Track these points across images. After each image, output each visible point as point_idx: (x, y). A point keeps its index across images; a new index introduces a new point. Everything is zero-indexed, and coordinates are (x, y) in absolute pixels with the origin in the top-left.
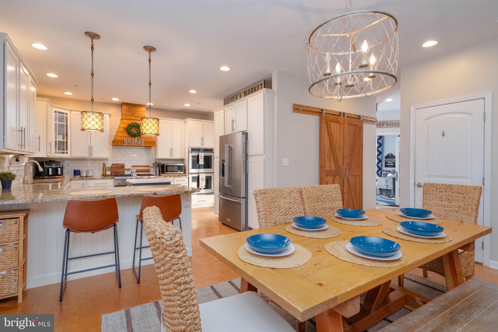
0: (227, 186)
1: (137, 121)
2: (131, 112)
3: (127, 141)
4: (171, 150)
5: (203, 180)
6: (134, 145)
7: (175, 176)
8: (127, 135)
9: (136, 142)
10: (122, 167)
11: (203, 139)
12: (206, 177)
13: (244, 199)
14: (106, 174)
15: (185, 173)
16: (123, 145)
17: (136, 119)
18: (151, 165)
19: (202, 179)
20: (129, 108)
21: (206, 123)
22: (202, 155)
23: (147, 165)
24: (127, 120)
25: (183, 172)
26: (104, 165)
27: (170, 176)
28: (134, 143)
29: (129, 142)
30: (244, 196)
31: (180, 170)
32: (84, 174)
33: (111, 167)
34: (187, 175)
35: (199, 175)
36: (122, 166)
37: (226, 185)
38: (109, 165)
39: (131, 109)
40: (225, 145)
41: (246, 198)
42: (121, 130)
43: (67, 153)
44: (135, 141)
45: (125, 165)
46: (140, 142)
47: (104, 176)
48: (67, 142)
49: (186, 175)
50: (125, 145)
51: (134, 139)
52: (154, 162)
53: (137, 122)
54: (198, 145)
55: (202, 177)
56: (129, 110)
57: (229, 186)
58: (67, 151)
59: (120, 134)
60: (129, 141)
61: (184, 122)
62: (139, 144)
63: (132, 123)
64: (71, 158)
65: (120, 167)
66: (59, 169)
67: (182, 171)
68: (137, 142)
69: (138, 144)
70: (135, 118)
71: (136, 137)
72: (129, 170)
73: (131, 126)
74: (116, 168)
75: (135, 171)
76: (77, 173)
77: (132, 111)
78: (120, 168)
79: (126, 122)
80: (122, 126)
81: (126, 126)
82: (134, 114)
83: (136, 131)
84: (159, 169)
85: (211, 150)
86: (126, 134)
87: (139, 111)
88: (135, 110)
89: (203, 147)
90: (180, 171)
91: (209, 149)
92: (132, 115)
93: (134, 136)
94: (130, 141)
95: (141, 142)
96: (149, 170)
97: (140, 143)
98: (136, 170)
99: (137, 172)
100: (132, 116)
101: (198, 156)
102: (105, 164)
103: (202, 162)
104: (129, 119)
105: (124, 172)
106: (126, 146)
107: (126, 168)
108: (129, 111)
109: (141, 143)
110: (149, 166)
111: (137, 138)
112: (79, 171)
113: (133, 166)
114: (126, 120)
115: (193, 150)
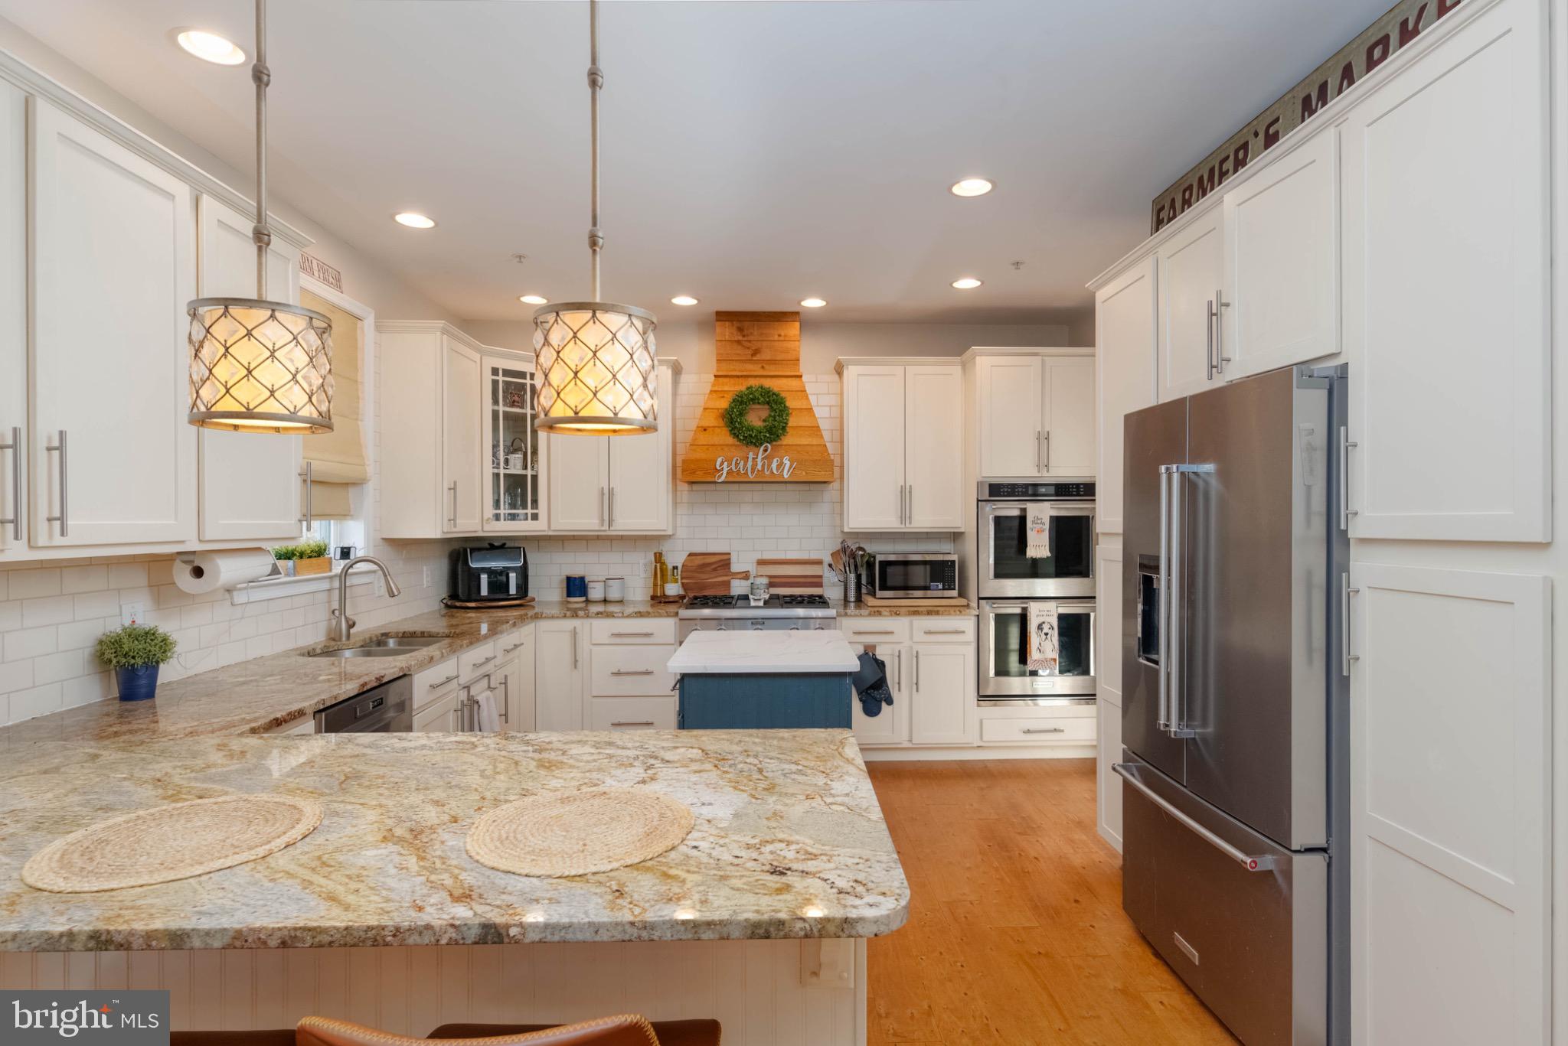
0: (1173, 729)
1: (769, 380)
2: (749, 344)
3: (726, 464)
4: (905, 494)
5: (1045, 631)
6: (751, 477)
7: (916, 613)
8: (730, 440)
9: (759, 467)
10: (723, 565)
11: (1044, 439)
12: (1062, 618)
13: (1319, 860)
14: (665, 596)
15: (962, 594)
16: (713, 480)
17: (765, 373)
18: (828, 559)
19: (1040, 627)
20: (740, 330)
21: (1059, 359)
22: (1041, 515)
23: (814, 556)
24: (732, 381)
25: (955, 593)
26: (659, 557)
27: (896, 613)
28: (753, 472)
29: (733, 467)
30: (1320, 840)
31: (942, 581)
32: (596, 592)
33: (683, 566)
34: (974, 604)
35: (1025, 609)
36: (723, 563)
37: (1170, 719)
38: (676, 558)
39: (745, 332)
40: (1163, 468)
41: (1333, 851)
42: (711, 421)
43: (535, 517)
44: (755, 465)
45: (734, 559)
46: (774, 466)
47: (659, 600)
48: (535, 478)
49: (968, 606)
50: (720, 481)
51: (751, 455)
52: (839, 547)
53: (768, 383)
54: (1020, 468)
55: (1040, 620)
56: (740, 338)
57: (1187, 733)
58: (535, 511)
59: (704, 439)
60: (734, 463)
61: (957, 370)
62: (772, 472)
63: (748, 389)
64: (551, 533)
65: (714, 566)
66: (513, 576)
67: (950, 589)
68: (763, 466)
69: (767, 473)
70: (763, 367)
71: (761, 444)
72: (746, 576)
73: (742, 403)
74: (703, 567)
75: (765, 581)
76: (576, 586)
77: (750, 341)
78: (715, 569)
79: (726, 388)
80: (711, 405)
81: (724, 404)
82: (756, 352)
83: (764, 421)
84: (859, 577)
85: (1085, 490)
86: (725, 437)
87: (776, 338)
88: (762, 334)
89: (1045, 474)
90: (940, 586)
91: (1078, 485)
92: (749, 357)
93: (751, 439)
94: (737, 464)
95: (780, 465)
96: (821, 577)
97: (775, 472)
98: (770, 577)
99: (771, 585)
100: (750, 361)
101: (1022, 519)
102: (661, 554)
103: (1039, 546)
104: (738, 377)
105: (727, 584)
106: (723, 482)
107: (735, 568)
108: (739, 342)
109: (777, 470)
110: (819, 562)
111: (765, 451)
112: (582, 579)
113: (761, 563)
114: (726, 380)
115: (997, 491)
